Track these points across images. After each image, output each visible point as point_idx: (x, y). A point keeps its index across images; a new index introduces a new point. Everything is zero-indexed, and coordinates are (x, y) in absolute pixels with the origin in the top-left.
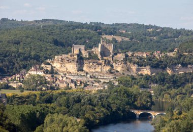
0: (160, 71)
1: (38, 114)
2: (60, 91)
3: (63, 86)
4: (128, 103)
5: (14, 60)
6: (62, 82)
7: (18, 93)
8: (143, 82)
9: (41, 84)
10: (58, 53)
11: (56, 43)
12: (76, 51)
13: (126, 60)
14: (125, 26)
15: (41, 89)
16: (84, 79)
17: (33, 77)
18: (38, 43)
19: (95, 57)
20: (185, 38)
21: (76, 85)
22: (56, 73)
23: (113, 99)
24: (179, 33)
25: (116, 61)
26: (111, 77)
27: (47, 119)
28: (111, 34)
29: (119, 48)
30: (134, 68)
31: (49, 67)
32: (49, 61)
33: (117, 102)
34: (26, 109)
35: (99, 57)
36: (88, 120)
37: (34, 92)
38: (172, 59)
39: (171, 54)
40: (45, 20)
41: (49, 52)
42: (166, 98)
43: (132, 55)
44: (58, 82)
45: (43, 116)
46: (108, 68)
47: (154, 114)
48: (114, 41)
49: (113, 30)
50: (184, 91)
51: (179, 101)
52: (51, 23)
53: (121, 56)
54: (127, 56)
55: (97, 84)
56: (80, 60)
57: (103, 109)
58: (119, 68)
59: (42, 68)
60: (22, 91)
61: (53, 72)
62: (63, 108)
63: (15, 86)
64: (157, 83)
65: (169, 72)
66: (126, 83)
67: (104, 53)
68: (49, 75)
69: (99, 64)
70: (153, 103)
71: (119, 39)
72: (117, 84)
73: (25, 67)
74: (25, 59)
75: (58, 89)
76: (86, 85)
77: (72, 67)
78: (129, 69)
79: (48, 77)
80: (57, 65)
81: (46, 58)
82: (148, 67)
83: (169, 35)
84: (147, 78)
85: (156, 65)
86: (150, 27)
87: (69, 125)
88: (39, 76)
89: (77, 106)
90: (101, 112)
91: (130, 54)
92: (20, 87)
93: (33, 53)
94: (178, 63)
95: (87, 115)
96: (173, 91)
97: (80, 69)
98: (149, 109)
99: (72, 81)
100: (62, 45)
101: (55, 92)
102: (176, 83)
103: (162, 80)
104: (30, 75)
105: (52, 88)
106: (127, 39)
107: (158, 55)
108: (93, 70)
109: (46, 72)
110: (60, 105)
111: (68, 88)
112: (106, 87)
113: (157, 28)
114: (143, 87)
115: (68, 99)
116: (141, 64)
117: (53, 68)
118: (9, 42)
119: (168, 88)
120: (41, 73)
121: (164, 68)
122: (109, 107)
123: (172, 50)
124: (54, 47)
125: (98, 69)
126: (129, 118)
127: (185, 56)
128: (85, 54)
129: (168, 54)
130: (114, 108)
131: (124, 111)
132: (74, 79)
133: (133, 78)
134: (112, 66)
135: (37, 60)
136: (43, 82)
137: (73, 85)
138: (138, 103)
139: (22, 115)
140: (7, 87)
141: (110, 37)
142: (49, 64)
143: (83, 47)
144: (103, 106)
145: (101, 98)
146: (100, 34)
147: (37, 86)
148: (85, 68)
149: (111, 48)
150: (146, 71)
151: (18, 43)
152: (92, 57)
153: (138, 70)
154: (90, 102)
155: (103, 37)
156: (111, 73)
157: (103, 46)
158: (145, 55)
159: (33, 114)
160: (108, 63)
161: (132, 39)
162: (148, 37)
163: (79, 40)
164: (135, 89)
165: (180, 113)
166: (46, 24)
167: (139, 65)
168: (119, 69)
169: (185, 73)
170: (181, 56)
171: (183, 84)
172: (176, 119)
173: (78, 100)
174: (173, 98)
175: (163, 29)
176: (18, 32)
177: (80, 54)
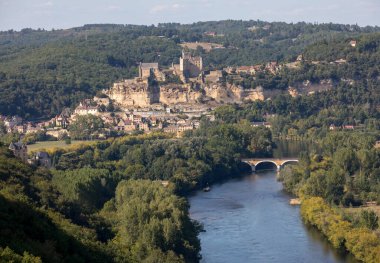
0: (278, 93)
1: (103, 181)
2: (127, 138)
3: (130, 128)
4: (237, 150)
5: (50, 95)
6: (128, 122)
7: (62, 146)
8: (253, 112)
9: (96, 128)
10: (117, 78)
11: (112, 61)
12: (146, 73)
13: (225, 80)
14: (212, 25)
15: (97, 137)
17: (83, 119)
18: (85, 65)
19: (176, 80)
20: (307, 36)
21: (150, 126)
22: (118, 110)
23: (214, 146)
24: (300, 28)
25: (208, 84)
26: (202, 109)
27: (121, 190)
28: (194, 40)
29: (213, 62)
30: (237, 91)
31: (106, 102)
32: (104, 92)
33: (220, 149)
34: (85, 174)
35: (182, 78)
36: (180, 182)
37: (88, 143)
38: (295, 73)
39: (293, 65)
41: (102, 78)
42: (291, 136)
43: (234, 72)
44: (121, 124)
45: (113, 183)
46: (197, 95)
47: (278, 163)
48: (201, 51)
49: (196, 32)
50: (317, 121)
51: (312, 137)
52: (99, 31)
53: (215, 75)
54: (225, 74)
55: (182, 122)
56: (153, 87)
57: (199, 163)
58: (214, 93)
59: (95, 104)
60: (69, 143)
61: (113, 109)
62: (137, 165)
63: (56, 135)
64: (274, 112)
65: (292, 93)
66: (226, 116)
67: (189, 72)
68: (108, 114)
69: (183, 90)
70: (274, 146)
71: (207, 47)
72: (213, 119)
73: (68, 104)
74: (68, 91)
75: (123, 135)
76: (165, 125)
77: (141, 99)
78: (229, 95)
79: (106, 117)
80: (117, 97)
81: (100, 87)
82: (259, 88)
83: (283, 33)
84: (259, 105)
85: (271, 85)
86: (252, 23)
88: (91, 116)
89: (158, 162)
90: (198, 167)
91: (229, 70)
92: (64, 137)
93: (78, 81)
94: (306, 79)
95: (177, 176)
96: (301, 123)
97: (155, 100)
99: (144, 120)
100: (122, 64)
101: (120, 140)
102: (304, 109)
103: (283, 108)
104: (78, 116)
105: (114, 135)
106: (220, 46)
107: (273, 69)
108: (174, 101)
109: (102, 109)
110: (133, 162)
111: (139, 132)
112: (197, 124)
113: (260, 24)
114: (254, 120)
115: (144, 151)
116: (247, 84)
117: (112, 102)
118: (39, 66)
119: (293, 118)
120: (94, 112)
121: (284, 88)
122: (208, 159)
123: (294, 59)
124: (110, 68)
125: (183, 98)
126: (241, 172)
127: (315, 67)
128: (160, 76)
129: (288, 65)
130: (217, 159)
131: (232, 161)
132: (146, 115)
133: (238, 107)
134: (204, 92)
136: (98, 125)
137: (145, 126)
138: (251, 148)
139: (81, 186)
140: (45, 138)
141: (193, 46)
142: (105, 96)
143: (155, 66)
144: (199, 158)
145: (195, 145)
146: (177, 41)
147: (90, 132)
148: (162, 99)
149: (200, 64)
150: (257, 95)
151: (53, 67)
152: (171, 80)
153: (244, 94)
154: (179, 153)
155: (183, 45)
156: (202, 102)
157: (186, 61)
158: (252, 71)
159: (97, 182)
160: (197, 88)
161: (226, 45)
162: (251, 41)
164: (243, 126)
165: (320, 159)
166: (92, 32)
167: (244, 87)
168: (214, 95)
169: (317, 94)
170: (308, 66)
171: (315, 111)
172: (316, 169)
173: (160, 153)
174: (302, 133)
175: (272, 24)
176: (51, 50)
177: (152, 74)
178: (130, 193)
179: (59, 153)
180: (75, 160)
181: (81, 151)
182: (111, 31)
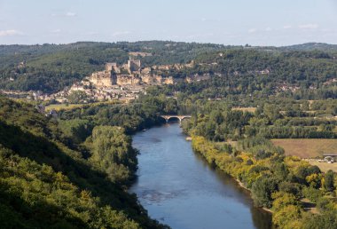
0: (180, 80)
1: (86, 127)
2: (99, 103)
3: (100, 98)
4: (158, 110)
5: (58, 79)
6: (99, 95)
7: (64, 107)
8: (167, 90)
9: (82, 97)
10: (94, 71)
11: (91, 62)
12: (110, 68)
13: (152, 72)
14: (146, 43)
15: (82, 103)
16: (117, 91)
17: (75, 93)
18: (77, 63)
19: (126, 72)
20: (197, 50)
21: (111, 97)
22: (94, 88)
23: (146, 108)
24: (192, 46)
25: (143, 74)
26: (140, 88)
27: (95, 131)
28: (136, 51)
29: (146, 63)
30: (159, 79)
31: (88, 84)
32: (87, 78)
33: (149, 110)
34: (76, 122)
35: (129, 71)
36: (127, 128)
37: (78, 105)
38: (190, 69)
39: (189, 65)
40: (79, 43)
41: (86, 70)
42: (187, 103)
43: (157, 69)
44: (96, 95)
45: (91, 128)
46: (137, 81)
47: (180, 118)
48: (139, 57)
49: (137, 47)
50: (201, 96)
51: (199, 104)
52: (85, 45)
53: (147, 70)
54: (152, 69)
55: (129, 95)
56: (114, 76)
57: (138, 117)
58: (146, 79)
59: (82, 85)
60: (67, 105)
61: (91, 87)
62: (104, 118)
63: (60, 101)
64: (179, 90)
65: (189, 80)
66: (154, 93)
67: (132, 69)
68: (89, 90)
69: (129, 78)
70: (178, 109)
71: (143, 55)
72: (146, 93)
73: (67, 84)
74: (67, 77)
75: (97, 101)
76: (120, 96)
77: (107, 82)
78: (155, 80)
79: (88, 92)
80: (94, 81)
81: (85, 76)
82: (171, 77)
83: (184, 48)
84: (171, 86)
85: (177, 75)
86: (167, 42)
87: (115, 136)
88: (80, 91)
89: (116, 116)
90: (137, 120)
91: (155, 67)
92: (65, 102)
93: (73, 72)
94: (195, 73)
95: (126, 124)
96: (193, 96)
97: (114, 83)
98: (176, 114)
99: (108, 94)
100: (97, 63)
101: (95, 104)
102: (195, 89)
103: (183, 88)
104: (73, 91)
105: (92, 101)
106: (150, 54)
107: (178, 67)
108: (124, 83)
109: (86, 87)
110: (102, 116)
111: (105, 100)
112: (137, 96)
113: (173, 43)
114: (168, 94)
115: (108, 111)
116: (164, 75)
117: (91, 83)
118: (52, 64)
119: (189, 94)
120: (81, 89)
121: (184, 77)
122: (142, 115)
123: (190, 62)
124: (90, 66)
125: (129, 82)
126: (160, 123)
127: (201, 66)
128: (117, 70)
129: (187, 65)
130: (147, 115)
131: (155, 117)
132: (109, 91)
133: (159, 88)
134: (141, 79)
135: (78, 78)
136: (84, 96)
137: (109, 97)
138: (166, 109)
139: (74, 129)
140: (55, 102)
141: (135, 54)
142: (87, 80)
143: (115, 64)
144: (138, 114)
145: (136, 107)
146: (127, 51)
147: (79, 99)
148: (118, 82)
149: (139, 64)
150: (169, 81)
151: (59, 64)
152: (123, 72)
153: (163, 81)
154: (127, 112)
155: (130, 53)
156: (140, 84)
157: (131, 62)
158: (167, 68)
159: (82, 127)
160: (137, 77)
161: (154, 54)
162: (167, 52)
163: (111, 58)
164: (162, 98)
165: (203, 116)
166: (81, 45)
167: (163, 76)
168: (147, 81)
169: (202, 81)
170: (197, 66)
171: (200, 90)
172: (201, 121)
173: (117, 111)
174: (192, 102)
175: (178, 43)
176: (58, 55)
177: (113, 69)
178: (100, 133)
179: (62, 111)
180: (70, 115)
181: (74, 110)
182: (91, 45)
